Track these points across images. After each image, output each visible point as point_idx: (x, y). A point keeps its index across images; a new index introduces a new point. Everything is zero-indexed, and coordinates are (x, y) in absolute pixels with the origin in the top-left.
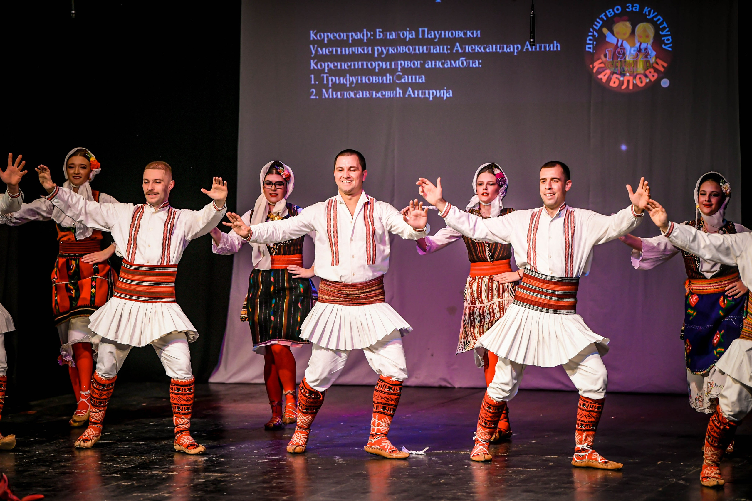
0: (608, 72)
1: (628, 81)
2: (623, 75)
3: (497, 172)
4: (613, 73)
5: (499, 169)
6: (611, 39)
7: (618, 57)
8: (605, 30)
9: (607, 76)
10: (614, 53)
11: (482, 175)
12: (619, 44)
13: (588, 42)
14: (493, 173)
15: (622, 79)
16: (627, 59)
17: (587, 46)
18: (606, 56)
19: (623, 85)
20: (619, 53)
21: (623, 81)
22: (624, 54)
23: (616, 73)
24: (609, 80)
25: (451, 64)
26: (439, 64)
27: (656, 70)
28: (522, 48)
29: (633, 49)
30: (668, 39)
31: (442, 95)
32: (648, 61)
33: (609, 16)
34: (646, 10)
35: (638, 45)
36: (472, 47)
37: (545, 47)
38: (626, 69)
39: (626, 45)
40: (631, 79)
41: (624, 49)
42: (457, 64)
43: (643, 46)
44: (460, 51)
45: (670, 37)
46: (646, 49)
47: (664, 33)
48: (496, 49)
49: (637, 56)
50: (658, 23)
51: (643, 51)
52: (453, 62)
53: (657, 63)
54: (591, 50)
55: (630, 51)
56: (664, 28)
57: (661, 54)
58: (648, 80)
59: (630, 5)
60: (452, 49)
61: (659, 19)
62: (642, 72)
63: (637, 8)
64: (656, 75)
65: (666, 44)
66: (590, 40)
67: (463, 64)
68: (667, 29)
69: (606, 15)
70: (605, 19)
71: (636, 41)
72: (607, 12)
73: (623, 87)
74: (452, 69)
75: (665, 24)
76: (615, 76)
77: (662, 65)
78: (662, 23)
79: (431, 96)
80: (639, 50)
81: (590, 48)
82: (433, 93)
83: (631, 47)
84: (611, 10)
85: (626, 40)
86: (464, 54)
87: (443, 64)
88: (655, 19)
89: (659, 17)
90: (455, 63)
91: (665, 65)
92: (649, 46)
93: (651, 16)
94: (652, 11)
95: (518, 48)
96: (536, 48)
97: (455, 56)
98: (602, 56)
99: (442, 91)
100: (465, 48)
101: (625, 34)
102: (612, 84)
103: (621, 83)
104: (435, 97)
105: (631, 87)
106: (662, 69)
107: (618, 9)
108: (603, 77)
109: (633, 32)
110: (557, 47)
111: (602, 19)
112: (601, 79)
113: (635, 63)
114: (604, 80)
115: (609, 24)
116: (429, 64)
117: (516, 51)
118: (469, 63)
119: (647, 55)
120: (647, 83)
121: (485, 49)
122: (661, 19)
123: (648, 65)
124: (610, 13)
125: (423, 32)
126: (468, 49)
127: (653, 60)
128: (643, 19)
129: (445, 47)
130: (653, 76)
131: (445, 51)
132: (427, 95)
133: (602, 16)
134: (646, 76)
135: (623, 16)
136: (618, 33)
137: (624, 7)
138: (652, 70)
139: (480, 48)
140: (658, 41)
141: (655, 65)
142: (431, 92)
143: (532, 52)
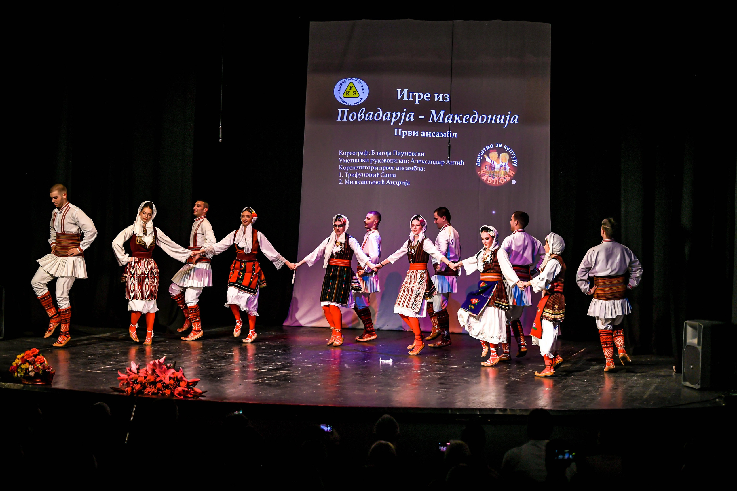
0: (487, 176)
1: (496, 181)
2: (494, 178)
3: (420, 219)
4: (490, 176)
5: (422, 218)
6: (488, 160)
7: (492, 169)
8: (485, 156)
9: (486, 178)
10: (490, 167)
11: (413, 221)
12: (492, 163)
13: (477, 161)
14: (418, 220)
15: (493, 179)
16: (496, 170)
17: (477, 163)
18: (486, 168)
19: (493, 182)
20: (492, 167)
21: (494, 181)
22: (494, 168)
23: (491, 177)
24: (487, 180)
25: (409, 168)
26: (403, 169)
27: (510, 176)
28: (445, 162)
29: (499, 165)
30: (515, 161)
31: (404, 184)
32: (506, 171)
33: (488, 149)
34: (505, 147)
35: (501, 163)
36: (420, 161)
37: (457, 163)
38: (495, 175)
39: (495, 163)
40: (497, 179)
41: (494, 165)
42: (412, 169)
43: (503, 164)
44: (414, 163)
45: (516, 160)
46: (504, 166)
47: (513, 158)
48: (433, 163)
49: (501, 168)
50: (511, 153)
51: (503, 166)
52: (410, 168)
53: (510, 172)
54: (479, 165)
55: (497, 166)
56: (514, 156)
57: (512, 168)
58: (505, 180)
59: (498, 144)
60: (410, 161)
61: (511, 151)
62: (503, 176)
63: (501, 145)
64: (509, 178)
65: (514, 163)
66: (478, 160)
67: (415, 169)
68: (515, 156)
69: (486, 149)
70: (485, 150)
71: (500, 161)
72: (487, 147)
73: (494, 184)
74: (409, 171)
75: (514, 154)
76: (490, 178)
77: (512, 173)
78: (512, 153)
79: (399, 184)
80: (502, 166)
81: (478, 164)
82: (400, 183)
83: (498, 164)
84: (488, 146)
85: (495, 161)
86: (416, 164)
87: (405, 169)
88: (509, 151)
89: (511, 150)
90: (411, 168)
91: (514, 173)
92: (506, 164)
93: (508, 149)
94: (508, 147)
95: (443, 162)
96: (452, 163)
97: (412, 165)
98: (484, 168)
99: (404, 182)
100: (417, 161)
101: (495, 158)
102: (488, 182)
103: (493, 181)
104: (401, 185)
105: (497, 184)
106: (512, 175)
107: (492, 146)
108: (484, 178)
109: (499, 157)
110: (462, 163)
111: (484, 150)
112: (483, 179)
113: (500, 172)
114: (485, 180)
115: (487, 153)
116: (398, 169)
117: (442, 164)
118: (419, 168)
119: (505, 169)
120: (505, 182)
121: (427, 162)
122: (512, 151)
123: (506, 173)
124: (488, 147)
125: (395, 152)
126: (418, 162)
127: (508, 171)
128: (504, 151)
129: (406, 160)
130: (508, 178)
131: (406, 162)
132: (397, 184)
133: (484, 149)
134: (505, 179)
135: (495, 149)
136: (492, 157)
137: (495, 145)
138: (507, 176)
139: (424, 162)
140: (510, 161)
141: (509, 173)
142: (399, 182)
143: (450, 165)
